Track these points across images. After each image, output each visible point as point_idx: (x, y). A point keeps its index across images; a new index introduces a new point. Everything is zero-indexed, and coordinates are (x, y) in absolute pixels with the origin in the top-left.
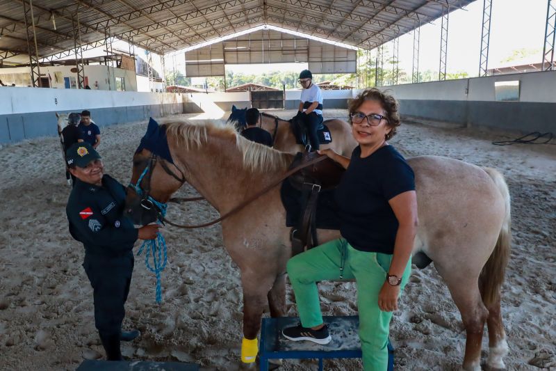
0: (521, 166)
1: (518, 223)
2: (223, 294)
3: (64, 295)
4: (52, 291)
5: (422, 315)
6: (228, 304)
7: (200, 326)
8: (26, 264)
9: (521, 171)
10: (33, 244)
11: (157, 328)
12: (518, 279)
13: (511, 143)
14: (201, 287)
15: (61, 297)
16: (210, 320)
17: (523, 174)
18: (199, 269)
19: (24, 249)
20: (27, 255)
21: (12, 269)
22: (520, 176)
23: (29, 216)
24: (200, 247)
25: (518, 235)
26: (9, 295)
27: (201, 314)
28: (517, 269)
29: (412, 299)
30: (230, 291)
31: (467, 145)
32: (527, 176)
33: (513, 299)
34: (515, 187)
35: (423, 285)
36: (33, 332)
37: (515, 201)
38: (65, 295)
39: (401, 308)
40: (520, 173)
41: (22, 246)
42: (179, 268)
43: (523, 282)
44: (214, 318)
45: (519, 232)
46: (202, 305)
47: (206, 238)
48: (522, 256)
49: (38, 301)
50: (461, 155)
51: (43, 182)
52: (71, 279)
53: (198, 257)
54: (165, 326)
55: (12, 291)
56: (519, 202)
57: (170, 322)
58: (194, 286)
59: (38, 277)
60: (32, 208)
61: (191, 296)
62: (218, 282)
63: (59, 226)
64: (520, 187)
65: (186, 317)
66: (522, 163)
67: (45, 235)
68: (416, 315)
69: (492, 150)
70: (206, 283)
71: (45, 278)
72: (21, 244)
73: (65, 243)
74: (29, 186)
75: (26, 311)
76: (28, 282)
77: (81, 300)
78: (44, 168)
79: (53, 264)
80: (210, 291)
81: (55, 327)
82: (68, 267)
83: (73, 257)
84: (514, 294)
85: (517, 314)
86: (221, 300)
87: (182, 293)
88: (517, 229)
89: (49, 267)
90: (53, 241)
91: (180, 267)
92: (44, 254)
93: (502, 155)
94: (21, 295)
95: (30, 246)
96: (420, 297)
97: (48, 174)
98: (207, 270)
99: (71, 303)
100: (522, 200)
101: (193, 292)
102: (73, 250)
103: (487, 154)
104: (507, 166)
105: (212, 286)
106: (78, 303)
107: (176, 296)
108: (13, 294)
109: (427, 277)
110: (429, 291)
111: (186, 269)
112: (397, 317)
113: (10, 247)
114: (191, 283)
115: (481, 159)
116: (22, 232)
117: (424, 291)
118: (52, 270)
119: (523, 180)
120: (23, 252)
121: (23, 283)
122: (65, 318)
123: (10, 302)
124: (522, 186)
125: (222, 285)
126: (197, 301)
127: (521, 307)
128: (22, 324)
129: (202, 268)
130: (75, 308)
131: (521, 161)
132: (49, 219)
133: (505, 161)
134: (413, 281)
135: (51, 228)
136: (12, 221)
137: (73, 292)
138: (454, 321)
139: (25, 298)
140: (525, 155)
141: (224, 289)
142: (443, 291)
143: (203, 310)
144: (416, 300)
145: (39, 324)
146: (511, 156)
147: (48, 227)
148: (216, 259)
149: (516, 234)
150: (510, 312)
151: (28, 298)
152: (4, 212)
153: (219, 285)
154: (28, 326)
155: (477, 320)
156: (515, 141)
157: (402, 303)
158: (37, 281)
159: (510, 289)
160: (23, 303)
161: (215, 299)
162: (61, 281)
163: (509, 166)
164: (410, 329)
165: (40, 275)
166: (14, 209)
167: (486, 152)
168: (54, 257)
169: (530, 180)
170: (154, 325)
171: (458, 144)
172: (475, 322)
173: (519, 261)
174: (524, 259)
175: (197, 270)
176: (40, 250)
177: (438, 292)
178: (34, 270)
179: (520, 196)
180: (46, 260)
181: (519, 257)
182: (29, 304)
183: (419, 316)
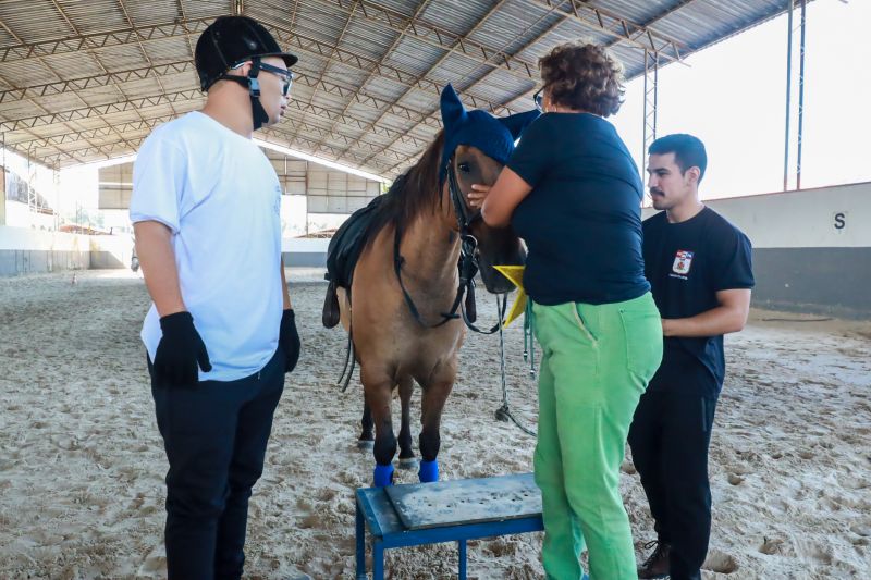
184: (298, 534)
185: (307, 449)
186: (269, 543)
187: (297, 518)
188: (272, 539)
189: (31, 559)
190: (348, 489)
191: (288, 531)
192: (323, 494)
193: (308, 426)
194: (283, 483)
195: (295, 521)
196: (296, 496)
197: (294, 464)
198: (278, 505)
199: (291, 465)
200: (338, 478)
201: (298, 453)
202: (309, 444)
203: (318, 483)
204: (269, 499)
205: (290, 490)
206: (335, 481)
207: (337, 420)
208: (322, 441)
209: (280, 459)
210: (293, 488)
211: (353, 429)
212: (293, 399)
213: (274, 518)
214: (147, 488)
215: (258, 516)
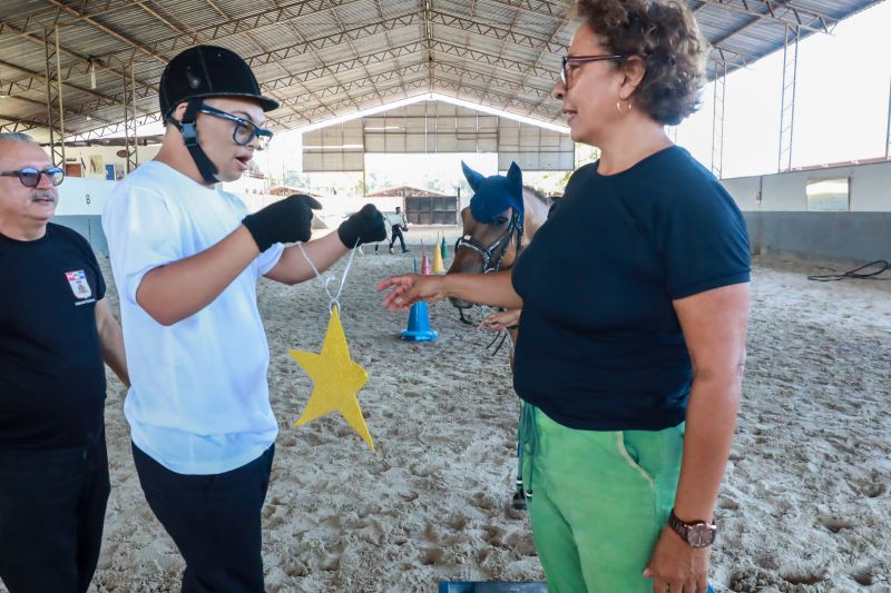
0: (868, 312)
6: (360, 545)
9: (870, 319)
13: (839, 278)
17: (876, 324)
22: (870, 326)
24: (311, 435)
27: (306, 563)
29: (730, 542)
31: (766, 279)
32: (884, 327)
34: (868, 344)
35: (746, 514)
37: (875, 367)
40: (870, 323)
50: (760, 294)
53: (305, 454)
56: (883, 368)
64: (875, 344)
66: (869, 307)
69: (811, 287)
93: (830, 295)
96: (746, 539)
100: (887, 364)
103: (802, 293)
104: (842, 311)
109: (751, 500)
110: (761, 527)
115: (795, 302)
117: (751, 525)
119: (877, 334)
124: (879, 344)
131: (866, 305)
133: (838, 304)
134: (724, 508)
140: (868, 296)
142: (789, 527)
143: (309, 557)
144: (737, 544)
146: (844, 297)
156: (847, 275)
163: (848, 312)
167: (801, 290)
177: (780, 529)
179: (882, 359)
184: (416, 572)
185: (451, 458)
186: (383, 581)
187: (421, 549)
188: (387, 576)
189: (159, 568)
190: (482, 516)
191: (407, 567)
192: (455, 520)
193: (458, 427)
194: (417, 502)
195: (418, 552)
196: (425, 520)
197: (433, 476)
198: (405, 530)
199: (430, 478)
200: (475, 500)
201: (440, 461)
202: (454, 451)
203: (452, 505)
204: (397, 520)
205: (421, 511)
206: (471, 503)
207: (491, 421)
208: (468, 448)
209: (420, 469)
210: (425, 507)
211: (504, 436)
212: (450, 390)
213: (397, 548)
214: (283, 492)
215: (381, 543)
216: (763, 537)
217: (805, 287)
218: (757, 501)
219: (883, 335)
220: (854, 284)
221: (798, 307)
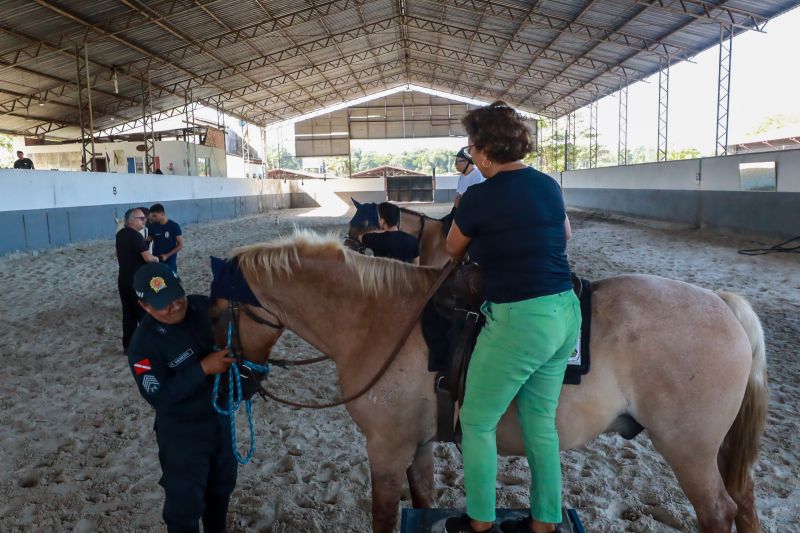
0: (783, 285)
1: (781, 371)
2: (345, 471)
3: (117, 468)
4: (99, 461)
5: (639, 508)
6: (352, 486)
7: (311, 518)
8: (65, 422)
9: (783, 293)
10: (76, 392)
11: (249, 519)
12: (784, 455)
13: (766, 252)
14: (314, 461)
15: (113, 470)
16: (326, 509)
17: (786, 297)
18: (310, 434)
19: (63, 400)
20: (67, 408)
21: (46, 428)
22: (782, 300)
23: (71, 352)
25: (781, 390)
26: (40, 466)
27: (313, 499)
28: (782, 440)
29: (624, 484)
30: (356, 467)
31: (701, 254)
32: (793, 301)
33: (777, 487)
34: (775, 317)
35: (640, 462)
36: (71, 520)
37: (776, 338)
38: (119, 467)
39: (608, 496)
40: (781, 296)
41: (60, 396)
42: (281, 431)
43: (791, 459)
44: (332, 507)
45: (784, 385)
46: (315, 487)
47: (321, 388)
48: (789, 420)
49: (79, 476)
50: (693, 269)
51: (93, 303)
52: (128, 444)
53: (308, 416)
54: (261, 517)
55: (44, 461)
56: (781, 339)
57: (267, 510)
58: (302, 458)
59: (82, 441)
60: (76, 341)
61: (299, 472)
62: (338, 453)
63: (113, 367)
64: (781, 316)
65: (290, 505)
66: (785, 281)
67: (92, 380)
68: (630, 508)
69: (739, 261)
70: (321, 454)
71: (91, 442)
72: (59, 392)
73: (121, 392)
74: (72, 309)
75: (62, 490)
76: (67, 448)
77: (141, 476)
78: (95, 284)
79: (103, 421)
80: (326, 466)
81: (103, 514)
82: (124, 426)
83: (132, 412)
84: (778, 478)
85: (785, 509)
86: (342, 479)
87: (286, 468)
88: (779, 380)
89: (97, 427)
90: (105, 389)
91: (284, 430)
92: (90, 407)
93: (754, 269)
94: (57, 467)
95: (72, 395)
96: (636, 481)
97: (100, 292)
98: (322, 434)
99: (126, 479)
100: (787, 336)
101: (301, 467)
102: (132, 402)
103: (731, 267)
104: (762, 285)
105: (330, 459)
106: (136, 479)
107: (278, 472)
108: (46, 465)
109: (646, 451)
110: (650, 472)
111: (292, 434)
112: (601, 510)
113: (44, 396)
114: (298, 454)
115: (722, 276)
116: (62, 375)
117: (642, 471)
118: (102, 430)
119: (785, 307)
120: (61, 404)
121: (60, 449)
122: (118, 501)
123: (41, 475)
124: (785, 316)
125: (343, 457)
126: (307, 480)
127: (790, 499)
128: (57, 508)
129: (314, 432)
130: (132, 486)
131: (783, 279)
132: (101, 356)
133: (759, 278)
134: (624, 457)
135: (102, 370)
136: (49, 359)
137: (131, 463)
138: (689, 519)
139: (61, 471)
140: (787, 269)
141: (347, 464)
143: (315, 494)
144: (629, 485)
145: (79, 510)
146: (767, 271)
147: (97, 368)
148: (335, 419)
149: (779, 386)
150: (774, 507)
151: (66, 470)
152: (37, 346)
153: (339, 457)
154: (65, 511)
155: (719, 519)
156: (773, 249)
157: (609, 489)
158: (80, 446)
159: (773, 471)
160: (58, 479)
161: (334, 478)
162: (114, 447)
163: (765, 286)
164: (622, 529)
165: (84, 438)
166: (51, 342)
167: (729, 264)
168: (106, 411)
169: (796, 306)
170: (244, 515)
171: (688, 253)
172: (716, 521)
173: (785, 428)
174: (792, 426)
175: (307, 435)
176: (85, 401)
177: (663, 474)
178: (76, 430)
179: (783, 331)
180: (93, 416)
181: (784, 422)
182: (67, 479)
183: (635, 509)
216: (649, 480)
217: (733, 262)
218: (651, 452)
219: (790, 308)
220: (777, 257)
221: (723, 282)
